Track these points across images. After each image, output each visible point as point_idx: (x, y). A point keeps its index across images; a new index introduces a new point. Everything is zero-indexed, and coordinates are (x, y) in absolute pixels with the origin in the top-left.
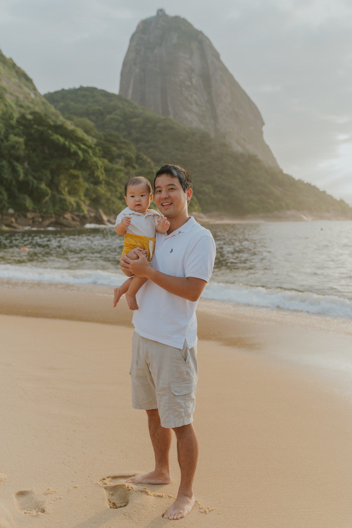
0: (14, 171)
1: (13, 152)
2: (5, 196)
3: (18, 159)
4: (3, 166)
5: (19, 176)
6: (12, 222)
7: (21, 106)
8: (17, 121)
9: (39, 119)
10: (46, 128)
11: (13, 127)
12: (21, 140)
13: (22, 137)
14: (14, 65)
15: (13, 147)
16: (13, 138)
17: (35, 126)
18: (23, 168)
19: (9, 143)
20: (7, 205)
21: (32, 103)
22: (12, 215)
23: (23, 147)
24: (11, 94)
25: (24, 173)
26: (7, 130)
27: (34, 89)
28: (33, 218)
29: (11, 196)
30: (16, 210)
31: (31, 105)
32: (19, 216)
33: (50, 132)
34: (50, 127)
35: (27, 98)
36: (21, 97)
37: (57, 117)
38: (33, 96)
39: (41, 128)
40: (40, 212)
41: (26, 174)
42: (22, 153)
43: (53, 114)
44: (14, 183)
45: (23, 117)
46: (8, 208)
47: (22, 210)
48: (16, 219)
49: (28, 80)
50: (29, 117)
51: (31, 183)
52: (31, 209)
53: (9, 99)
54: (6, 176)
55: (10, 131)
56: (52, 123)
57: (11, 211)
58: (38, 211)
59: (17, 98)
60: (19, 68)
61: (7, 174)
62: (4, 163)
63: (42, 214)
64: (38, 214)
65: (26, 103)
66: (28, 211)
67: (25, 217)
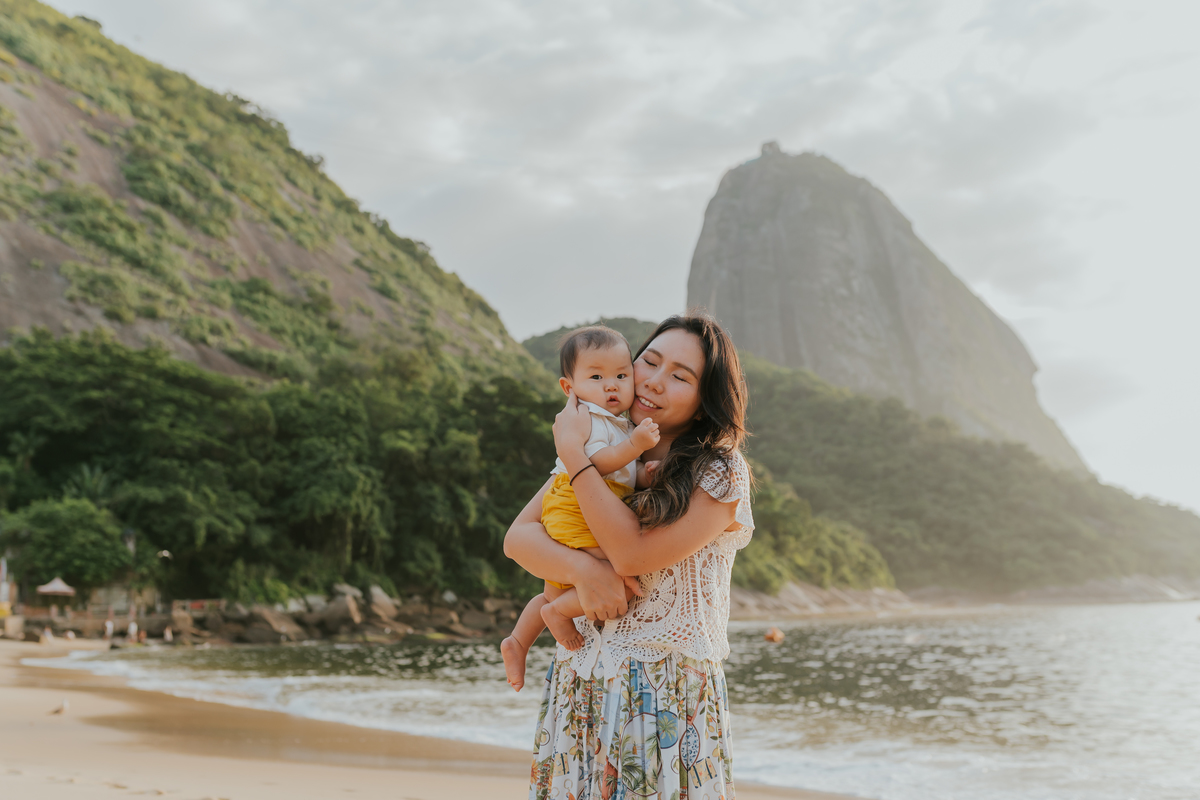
0: (458, 507)
1: (455, 465)
2: (438, 565)
3: (466, 480)
4: (433, 498)
5: (467, 517)
6: (452, 622)
7: (474, 369)
8: (465, 400)
9: (510, 392)
10: (525, 411)
11: (455, 413)
12: (473, 439)
13: (475, 433)
14: (460, 286)
15: (455, 455)
16: (456, 436)
17: (502, 408)
18: (476, 500)
19: (448, 446)
20: (441, 583)
21: (496, 360)
22: (452, 606)
23: (476, 453)
24: (454, 345)
25: (478, 510)
26: (443, 420)
27: (502, 332)
28: (497, 612)
29: (451, 562)
30: (459, 594)
31: (495, 366)
32: (467, 607)
33: (534, 417)
34: (534, 407)
35: (486, 351)
36: (474, 350)
37: (550, 385)
38: (498, 345)
39: (514, 411)
40: (513, 597)
41: (482, 513)
42: (473, 466)
43: (541, 380)
44: (457, 532)
45: (477, 389)
46: (443, 591)
47: (472, 594)
48: (460, 615)
49: (488, 312)
50: (491, 389)
51: (492, 531)
52: (492, 590)
53: (450, 357)
54: (440, 519)
55: (450, 421)
56: (538, 399)
57: (450, 596)
58: (508, 595)
59: (466, 351)
60: (470, 292)
61: (442, 515)
62: (437, 490)
63: (517, 602)
64: (508, 603)
65: (484, 362)
66: (486, 595)
67: (481, 608)
